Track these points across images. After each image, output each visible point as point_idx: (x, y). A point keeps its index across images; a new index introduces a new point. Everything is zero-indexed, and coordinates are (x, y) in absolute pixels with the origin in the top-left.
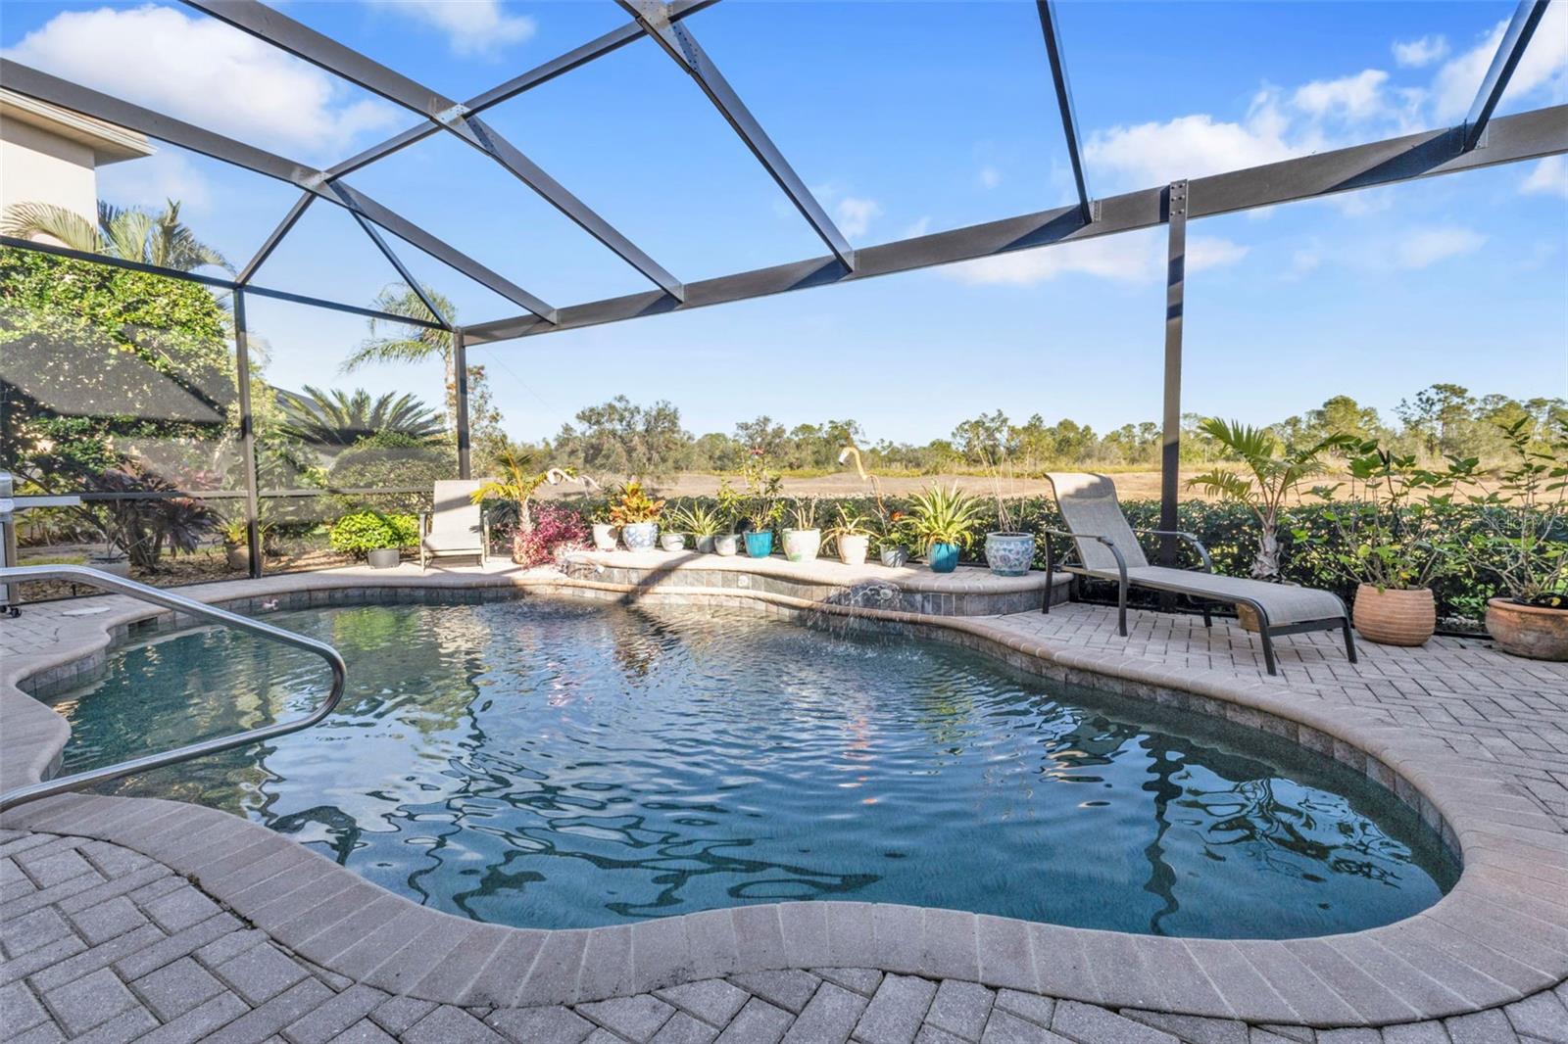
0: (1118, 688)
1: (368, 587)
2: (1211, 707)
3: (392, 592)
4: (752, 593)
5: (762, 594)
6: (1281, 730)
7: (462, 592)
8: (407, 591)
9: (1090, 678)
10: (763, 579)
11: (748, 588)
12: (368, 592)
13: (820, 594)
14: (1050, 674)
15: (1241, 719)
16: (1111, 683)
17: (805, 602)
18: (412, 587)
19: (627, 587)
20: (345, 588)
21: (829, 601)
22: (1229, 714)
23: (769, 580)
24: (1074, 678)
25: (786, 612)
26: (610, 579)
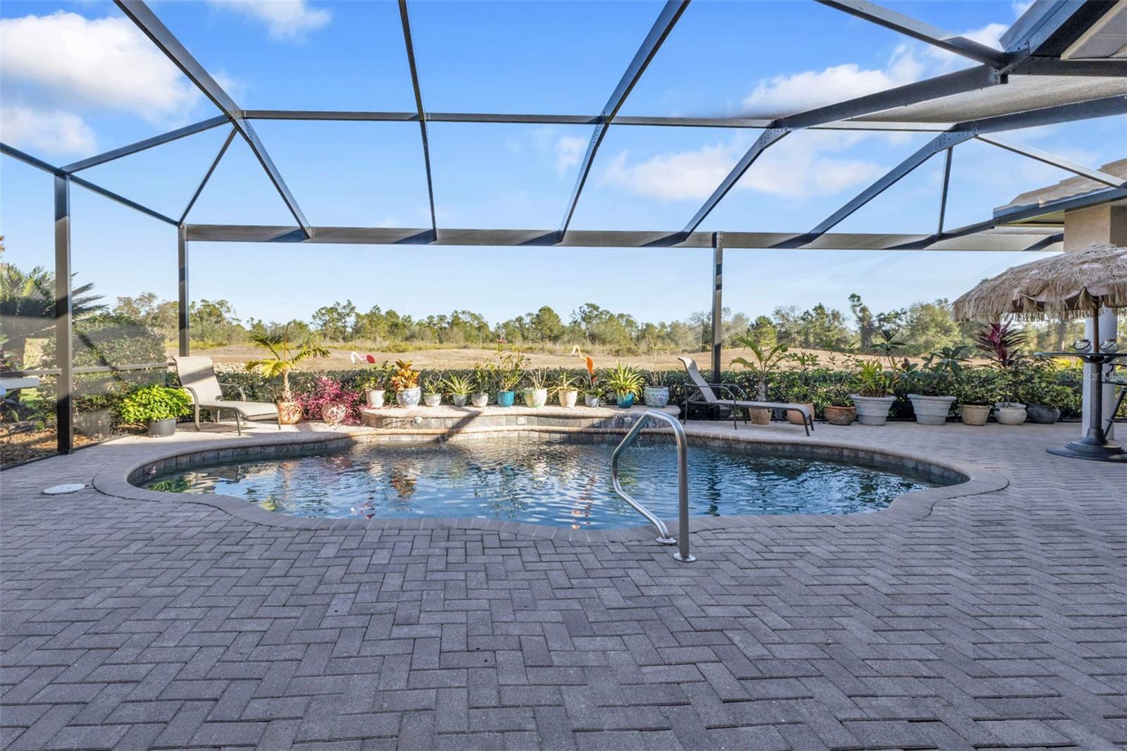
0: (769, 448)
1: (221, 450)
2: (808, 449)
3: (243, 452)
4: (529, 427)
5: (537, 427)
6: (836, 452)
7: (312, 445)
8: (258, 449)
9: (756, 445)
10: (536, 419)
11: (524, 425)
12: (222, 453)
13: (586, 423)
14: (737, 446)
15: (820, 451)
16: (765, 446)
17: (575, 429)
18: (262, 446)
19: (443, 430)
20: (202, 452)
21: (593, 426)
22: (815, 450)
23: (542, 419)
24: (749, 447)
25: (558, 436)
26: (428, 426)
